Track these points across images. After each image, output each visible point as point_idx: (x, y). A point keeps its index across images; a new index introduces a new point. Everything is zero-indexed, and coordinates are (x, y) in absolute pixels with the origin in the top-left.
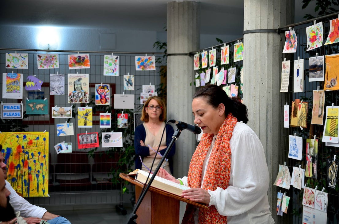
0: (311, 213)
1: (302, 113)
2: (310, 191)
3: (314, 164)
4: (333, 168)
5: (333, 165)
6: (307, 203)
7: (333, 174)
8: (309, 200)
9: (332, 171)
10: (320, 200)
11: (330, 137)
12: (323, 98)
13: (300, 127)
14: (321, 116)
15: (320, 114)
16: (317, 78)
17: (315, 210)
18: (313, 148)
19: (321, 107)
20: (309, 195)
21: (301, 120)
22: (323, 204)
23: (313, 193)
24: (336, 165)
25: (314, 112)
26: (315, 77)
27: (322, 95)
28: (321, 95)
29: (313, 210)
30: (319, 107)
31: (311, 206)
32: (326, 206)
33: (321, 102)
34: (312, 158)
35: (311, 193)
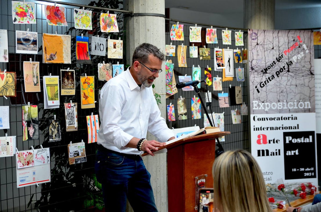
0: (29, 172)
1: (7, 83)
2: (26, 153)
3: (29, 128)
4: (53, 126)
5: (53, 124)
6: (24, 165)
7: (53, 130)
8: (27, 161)
9: (52, 129)
10: (42, 156)
11: (52, 101)
12: (37, 69)
13: (4, 96)
14: (37, 84)
15: (36, 83)
16: (29, 50)
17: (34, 167)
18: (27, 114)
19: (35, 77)
20: (25, 157)
21: (5, 89)
22: (46, 158)
23: (30, 153)
24: (56, 123)
25: (26, 81)
26: (27, 50)
27: (36, 66)
28: (34, 66)
29: (33, 168)
30: (32, 77)
31: (30, 165)
32: (49, 158)
33: (34, 72)
34: (26, 123)
35: (27, 154)
